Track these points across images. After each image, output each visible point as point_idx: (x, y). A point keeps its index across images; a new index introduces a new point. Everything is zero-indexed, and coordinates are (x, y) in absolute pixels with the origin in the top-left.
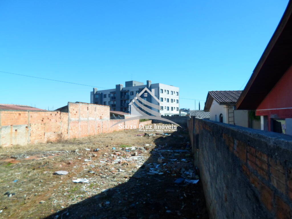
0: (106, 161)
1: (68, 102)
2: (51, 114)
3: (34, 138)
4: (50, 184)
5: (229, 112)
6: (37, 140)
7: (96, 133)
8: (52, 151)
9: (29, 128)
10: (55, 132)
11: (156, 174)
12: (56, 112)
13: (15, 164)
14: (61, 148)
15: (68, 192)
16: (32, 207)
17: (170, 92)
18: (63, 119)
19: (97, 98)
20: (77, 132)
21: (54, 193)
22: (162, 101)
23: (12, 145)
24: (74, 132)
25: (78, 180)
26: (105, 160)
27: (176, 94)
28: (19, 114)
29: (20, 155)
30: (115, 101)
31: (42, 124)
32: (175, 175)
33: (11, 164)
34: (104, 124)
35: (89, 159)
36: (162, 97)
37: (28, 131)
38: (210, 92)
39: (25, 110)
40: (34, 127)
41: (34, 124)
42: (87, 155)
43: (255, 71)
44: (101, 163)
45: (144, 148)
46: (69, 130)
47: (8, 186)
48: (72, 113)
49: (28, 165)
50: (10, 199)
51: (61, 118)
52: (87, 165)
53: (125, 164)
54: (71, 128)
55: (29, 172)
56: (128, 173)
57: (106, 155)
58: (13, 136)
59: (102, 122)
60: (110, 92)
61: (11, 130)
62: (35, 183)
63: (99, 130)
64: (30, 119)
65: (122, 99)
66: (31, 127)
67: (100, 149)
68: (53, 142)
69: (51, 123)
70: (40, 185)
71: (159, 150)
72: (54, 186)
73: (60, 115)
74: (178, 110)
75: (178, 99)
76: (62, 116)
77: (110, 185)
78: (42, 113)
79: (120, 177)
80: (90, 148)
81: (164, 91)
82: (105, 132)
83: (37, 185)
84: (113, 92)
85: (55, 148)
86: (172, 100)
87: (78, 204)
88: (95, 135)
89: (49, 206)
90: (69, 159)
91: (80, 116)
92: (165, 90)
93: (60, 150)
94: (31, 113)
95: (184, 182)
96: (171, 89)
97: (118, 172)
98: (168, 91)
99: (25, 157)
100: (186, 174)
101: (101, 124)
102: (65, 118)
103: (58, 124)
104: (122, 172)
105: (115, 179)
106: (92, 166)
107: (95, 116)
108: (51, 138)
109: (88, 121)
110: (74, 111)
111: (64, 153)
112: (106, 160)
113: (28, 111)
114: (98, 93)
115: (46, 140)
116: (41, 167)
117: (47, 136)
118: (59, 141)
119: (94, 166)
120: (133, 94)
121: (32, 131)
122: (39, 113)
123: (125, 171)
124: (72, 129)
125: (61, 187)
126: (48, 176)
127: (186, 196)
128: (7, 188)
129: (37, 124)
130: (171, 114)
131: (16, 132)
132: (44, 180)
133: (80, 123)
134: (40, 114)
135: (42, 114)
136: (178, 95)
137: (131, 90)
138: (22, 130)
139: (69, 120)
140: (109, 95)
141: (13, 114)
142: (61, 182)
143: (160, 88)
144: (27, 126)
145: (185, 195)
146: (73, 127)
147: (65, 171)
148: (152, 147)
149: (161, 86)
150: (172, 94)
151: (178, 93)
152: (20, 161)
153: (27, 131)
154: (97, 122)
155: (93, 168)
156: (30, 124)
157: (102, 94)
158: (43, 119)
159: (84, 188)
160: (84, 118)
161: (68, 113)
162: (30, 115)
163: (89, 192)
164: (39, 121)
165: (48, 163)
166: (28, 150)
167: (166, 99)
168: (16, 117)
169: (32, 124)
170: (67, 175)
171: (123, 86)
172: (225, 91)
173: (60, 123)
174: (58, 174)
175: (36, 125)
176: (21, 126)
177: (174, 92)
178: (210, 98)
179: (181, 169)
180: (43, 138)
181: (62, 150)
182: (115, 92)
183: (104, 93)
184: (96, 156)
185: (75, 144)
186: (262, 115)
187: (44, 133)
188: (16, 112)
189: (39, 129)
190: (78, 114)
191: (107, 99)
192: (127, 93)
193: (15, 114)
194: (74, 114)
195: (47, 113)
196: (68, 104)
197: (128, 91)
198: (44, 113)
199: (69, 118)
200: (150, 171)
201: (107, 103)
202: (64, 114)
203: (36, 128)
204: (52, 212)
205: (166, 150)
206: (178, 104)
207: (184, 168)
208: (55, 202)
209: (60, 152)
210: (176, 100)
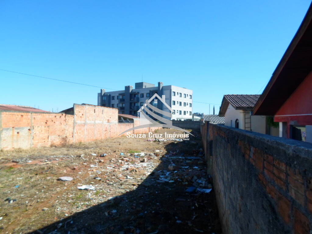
0: (113, 168)
1: (74, 104)
2: (55, 116)
3: (37, 141)
4: (54, 190)
5: (246, 118)
6: (40, 144)
7: (103, 138)
8: (56, 155)
9: (32, 131)
10: (59, 136)
11: (166, 182)
12: (60, 115)
13: (16, 169)
14: (66, 152)
15: (72, 199)
16: (35, 214)
17: (183, 95)
18: (68, 121)
19: (104, 100)
20: (83, 136)
21: (58, 200)
22: (174, 104)
23: (13, 148)
24: (80, 136)
25: (84, 187)
26: (112, 166)
27: (189, 97)
28: (21, 115)
29: (22, 159)
30: (124, 103)
31: (45, 127)
32: (187, 183)
33: (12, 168)
34: (112, 128)
35: (95, 165)
36: (174, 100)
37: (31, 133)
38: (226, 96)
39: (28, 112)
40: (37, 129)
41: (37, 127)
42: (93, 160)
43: (274, 74)
44: (108, 169)
45: (154, 154)
46: (74, 133)
47: (9, 192)
48: (78, 115)
49: (31, 169)
50: (11, 206)
51: (65, 121)
52: (93, 171)
53: (134, 171)
54: (77, 131)
55: (31, 178)
56: (136, 180)
57: (113, 160)
58: (15, 138)
59: (110, 126)
60: (119, 94)
61: (13, 133)
62: (38, 189)
63: (106, 133)
64: (33, 121)
65: (132, 102)
66: (33, 130)
67: (107, 155)
68: (57, 146)
69: (55, 125)
70: (43, 191)
71: (170, 156)
72: (57, 192)
73: (65, 117)
74: (191, 115)
75: (191, 102)
76: (67, 119)
77: (117, 193)
78: (46, 114)
79: (128, 184)
80: (97, 153)
81: (176, 94)
82: (113, 136)
83: (40, 191)
84: (122, 94)
85: (59, 152)
86: (185, 103)
87: (83, 212)
88: (102, 139)
89: (53, 214)
90: (74, 164)
91: (86, 119)
92: (178, 93)
93: (64, 155)
94: (34, 114)
95: (196, 191)
96: (184, 91)
97: (126, 179)
98: (181, 94)
99: (28, 161)
100: (198, 182)
101: (108, 128)
102: (70, 120)
103: (63, 127)
104: (130, 179)
105: (123, 187)
106: (99, 172)
107: (102, 119)
108: (55, 142)
109: (94, 125)
110: (80, 114)
111: (69, 158)
112: (114, 166)
113: (31, 112)
114: (106, 94)
115: (49, 144)
116: (44, 172)
117: (51, 140)
118: (64, 146)
119: (100, 172)
120: (143, 97)
121: (35, 134)
122: (42, 114)
123: (133, 179)
124: (77, 133)
125: (65, 194)
126: (52, 182)
127: (197, 206)
128: (8, 194)
129: (40, 126)
130: (183, 118)
131: (18, 134)
132: (47, 186)
133: (86, 126)
134: (44, 116)
135: (45, 116)
136: (191, 98)
137: (141, 92)
138: (24, 132)
139: (74, 123)
140: (118, 96)
141: (15, 115)
142: (65, 188)
143: (173, 90)
144: (29, 128)
145: (196, 204)
146: (79, 130)
147: (69, 177)
148: (162, 153)
149: (174, 89)
150: (185, 97)
151: (191, 96)
152: (22, 165)
153: (29, 134)
154: (104, 126)
155: (99, 174)
156: (33, 126)
157: (110, 95)
158: (47, 121)
159: (89, 195)
160: (90, 121)
161: (73, 116)
162: (33, 117)
163: (95, 199)
164: (43, 123)
165: (51, 168)
166: (31, 154)
167: (179, 103)
168: (18, 119)
169: (35, 127)
170: (71, 181)
171: (133, 87)
172: (242, 95)
173: (65, 126)
174: (62, 180)
175: (39, 128)
176: (23, 128)
177: (187, 95)
178: (226, 102)
179: (193, 177)
180: (46, 142)
181: (67, 155)
182: (124, 94)
183: (112, 95)
184: (102, 162)
185: (81, 148)
186: (281, 122)
187: (47, 137)
188: (18, 114)
189: (43, 132)
190: (84, 117)
191: (115, 102)
192: (136, 96)
193: (17, 115)
194: (80, 117)
195: (51, 114)
196: (74, 106)
197: (138, 93)
198: (48, 115)
199: (74, 121)
200: (160, 179)
201: (116, 106)
202: (69, 117)
203: (39, 131)
204: (55, 220)
205: (178, 156)
206: (191, 108)
207: (196, 176)
208: (58, 209)
209: (65, 156)
210: (189, 104)
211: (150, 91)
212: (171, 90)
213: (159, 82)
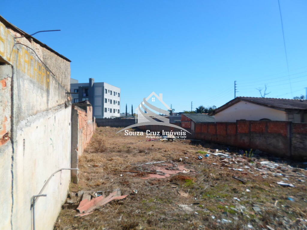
17: (113, 93)
22: (106, 102)
27: (118, 94)
36: (106, 98)
74: (119, 113)
75: (119, 100)
86: (114, 101)
92: (109, 91)
96: (114, 89)
98: (111, 91)
130: (113, 117)
136: (119, 96)
143: (105, 88)
149: (106, 86)
150: (115, 95)
151: (119, 94)
167: (110, 100)
177: (116, 93)
206: (119, 106)
210: (117, 102)
211: (80, 87)
212: (103, 87)
213: (90, 78)
